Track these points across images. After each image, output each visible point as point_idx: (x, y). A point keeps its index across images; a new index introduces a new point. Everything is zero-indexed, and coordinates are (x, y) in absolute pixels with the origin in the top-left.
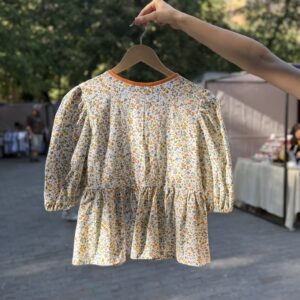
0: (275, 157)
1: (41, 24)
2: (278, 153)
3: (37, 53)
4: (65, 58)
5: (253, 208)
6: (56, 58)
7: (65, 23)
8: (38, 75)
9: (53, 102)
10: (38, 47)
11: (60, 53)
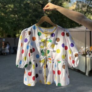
0: (83, 54)
1: (13, 14)
2: (84, 53)
3: (12, 23)
4: (20, 24)
5: (77, 69)
6: (18, 24)
7: (20, 14)
8: (12, 30)
9: (17, 38)
10: (12, 21)
11: (19, 23)
